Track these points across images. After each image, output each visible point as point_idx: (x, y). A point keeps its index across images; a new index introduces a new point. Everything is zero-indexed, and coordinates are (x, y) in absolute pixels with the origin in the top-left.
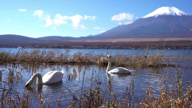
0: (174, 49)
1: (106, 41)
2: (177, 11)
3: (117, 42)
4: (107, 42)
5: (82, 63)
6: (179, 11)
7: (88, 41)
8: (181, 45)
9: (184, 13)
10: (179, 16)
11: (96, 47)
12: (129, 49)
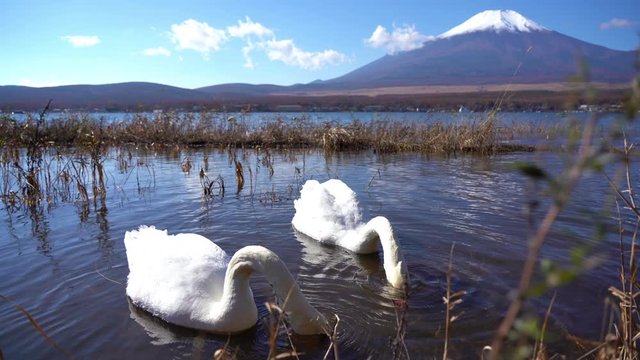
0: (511, 111)
1: (354, 93)
2: (519, 21)
3: (379, 96)
4: (356, 96)
5: (281, 144)
6: (525, 20)
7: (314, 94)
8: (526, 101)
9: (535, 26)
10: (525, 32)
11: (331, 109)
12: (407, 111)
